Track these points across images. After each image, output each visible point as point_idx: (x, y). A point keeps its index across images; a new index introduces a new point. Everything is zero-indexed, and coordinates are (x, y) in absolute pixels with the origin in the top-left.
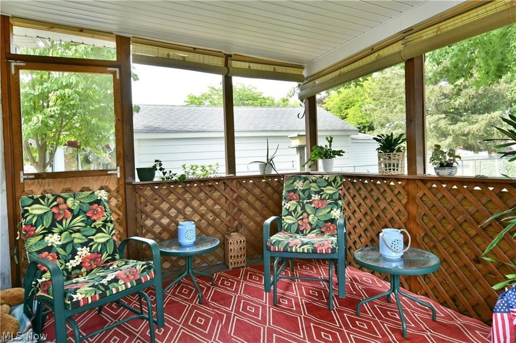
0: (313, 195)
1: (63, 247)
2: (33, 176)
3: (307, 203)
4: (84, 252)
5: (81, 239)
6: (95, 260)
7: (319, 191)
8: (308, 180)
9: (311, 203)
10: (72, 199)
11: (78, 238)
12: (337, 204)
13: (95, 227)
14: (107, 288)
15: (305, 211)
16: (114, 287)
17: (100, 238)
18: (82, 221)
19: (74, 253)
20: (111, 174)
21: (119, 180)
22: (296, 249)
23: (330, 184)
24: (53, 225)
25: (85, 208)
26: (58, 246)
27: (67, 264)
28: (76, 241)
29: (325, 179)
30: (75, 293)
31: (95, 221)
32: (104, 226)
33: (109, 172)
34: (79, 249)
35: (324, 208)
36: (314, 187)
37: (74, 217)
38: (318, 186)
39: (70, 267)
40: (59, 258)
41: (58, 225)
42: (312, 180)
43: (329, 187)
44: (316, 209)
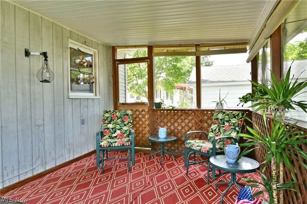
0: (225, 123)
1: (112, 129)
2: (121, 104)
3: (222, 126)
4: (118, 132)
5: (119, 127)
6: (121, 136)
7: (228, 121)
8: (225, 113)
9: (223, 127)
10: (118, 113)
11: (118, 127)
12: (235, 129)
13: (124, 124)
14: (112, 143)
15: (220, 131)
16: (114, 144)
17: (125, 128)
18: (120, 121)
19: (115, 132)
20: (146, 105)
21: (149, 107)
22: (194, 148)
23: (235, 117)
24: (111, 121)
25: (122, 116)
26: (111, 128)
27: (112, 135)
28: (117, 128)
29: (233, 114)
30: (101, 142)
31: (125, 122)
32: (128, 124)
33: (145, 104)
34: (117, 131)
35: (228, 131)
36: (227, 118)
37: (118, 119)
38: (229, 117)
39: (113, 136)
40: (110, 132)
41: (112, 121)
42: (227, 114)
43: (234, 119)
44: (225, 131)
